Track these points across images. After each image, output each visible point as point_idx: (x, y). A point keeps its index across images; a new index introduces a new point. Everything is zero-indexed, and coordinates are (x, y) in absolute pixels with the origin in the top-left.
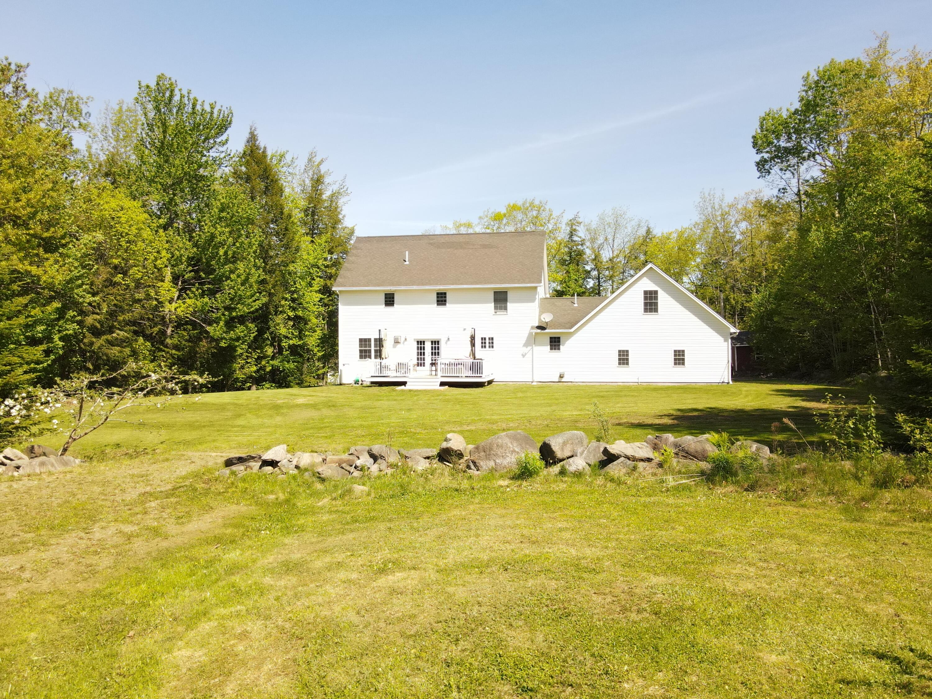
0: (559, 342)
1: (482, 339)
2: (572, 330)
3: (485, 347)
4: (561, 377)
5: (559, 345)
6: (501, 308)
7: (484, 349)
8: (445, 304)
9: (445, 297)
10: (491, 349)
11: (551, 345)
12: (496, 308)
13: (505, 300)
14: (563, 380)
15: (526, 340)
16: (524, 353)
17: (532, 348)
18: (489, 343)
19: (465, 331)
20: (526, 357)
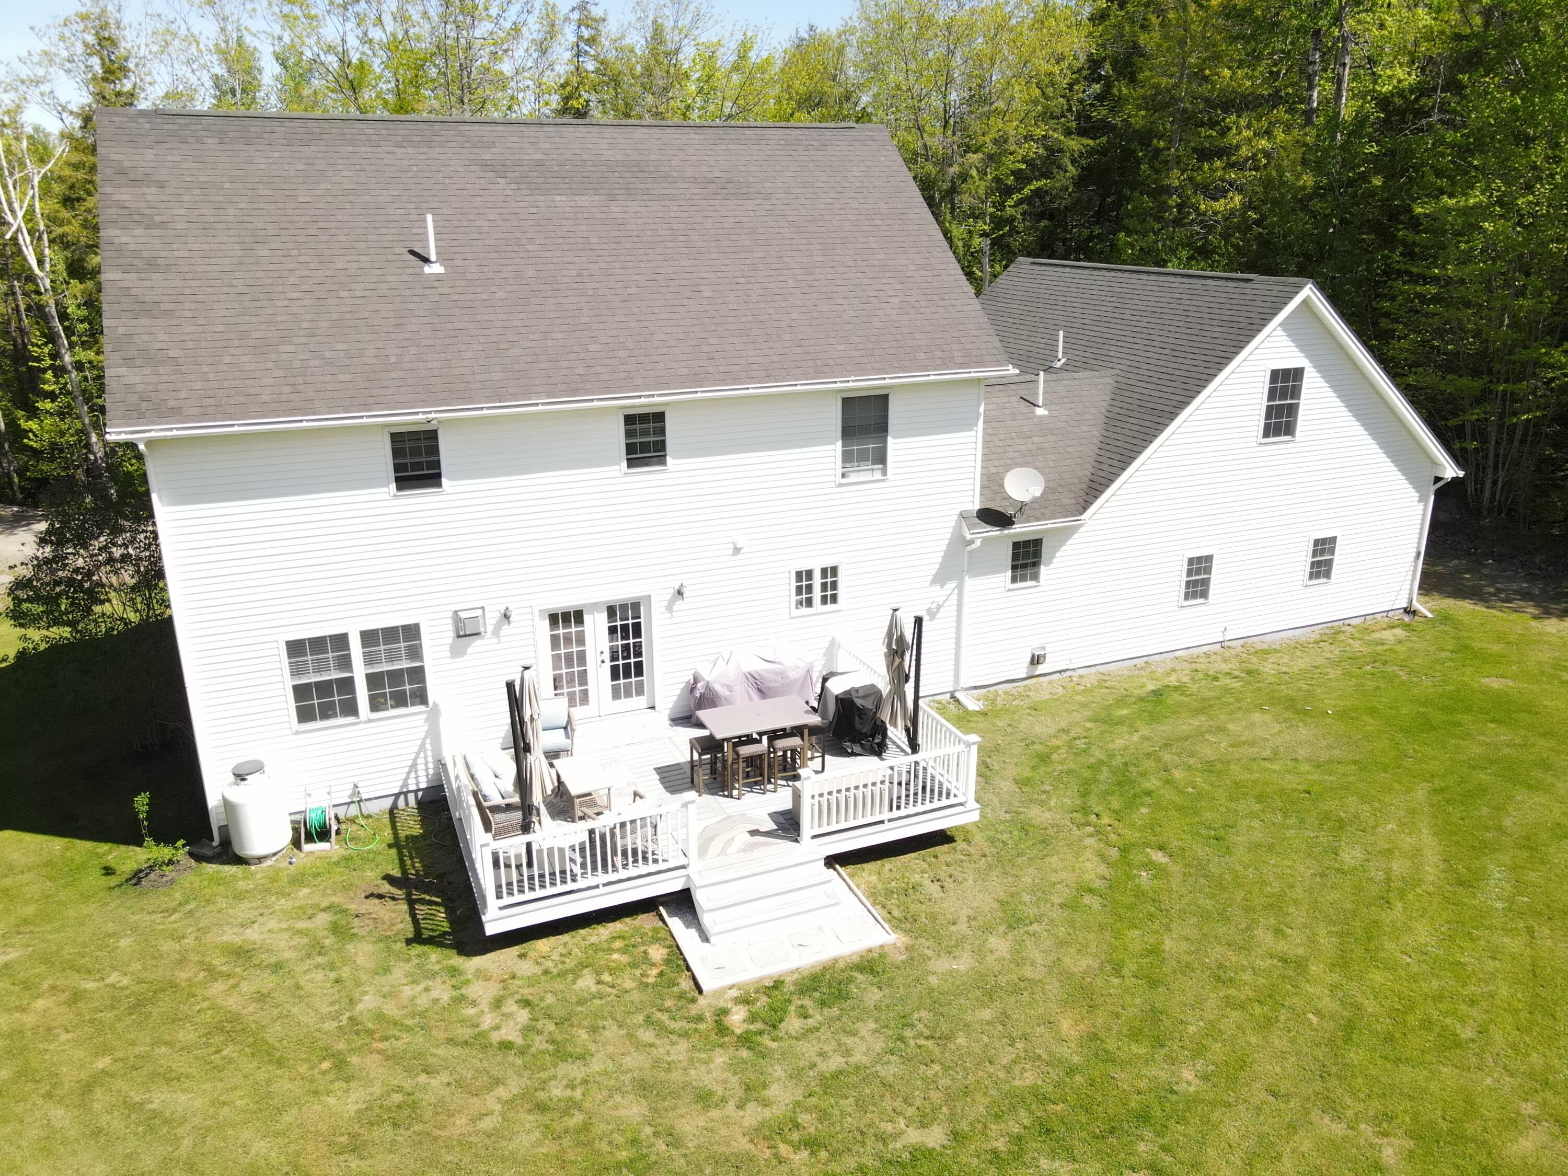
0: (1037, 554)
1: (799, 575)
2: (1087, 516)
3: (809, 602)
4: (1036, 660)
5: (1036, 564)
6: (862, 457)
7: (805, 610)
8: (661, 461)
9: (662, 431)
10: (830, 607)
11: (1013, 568)
12: (847, 457)
13: (881, 428)
15: (941, 564)
16: (934, 605)
17: (960, 587)
18: (824, 587)
19: (740, 556)
20: (938, 616)
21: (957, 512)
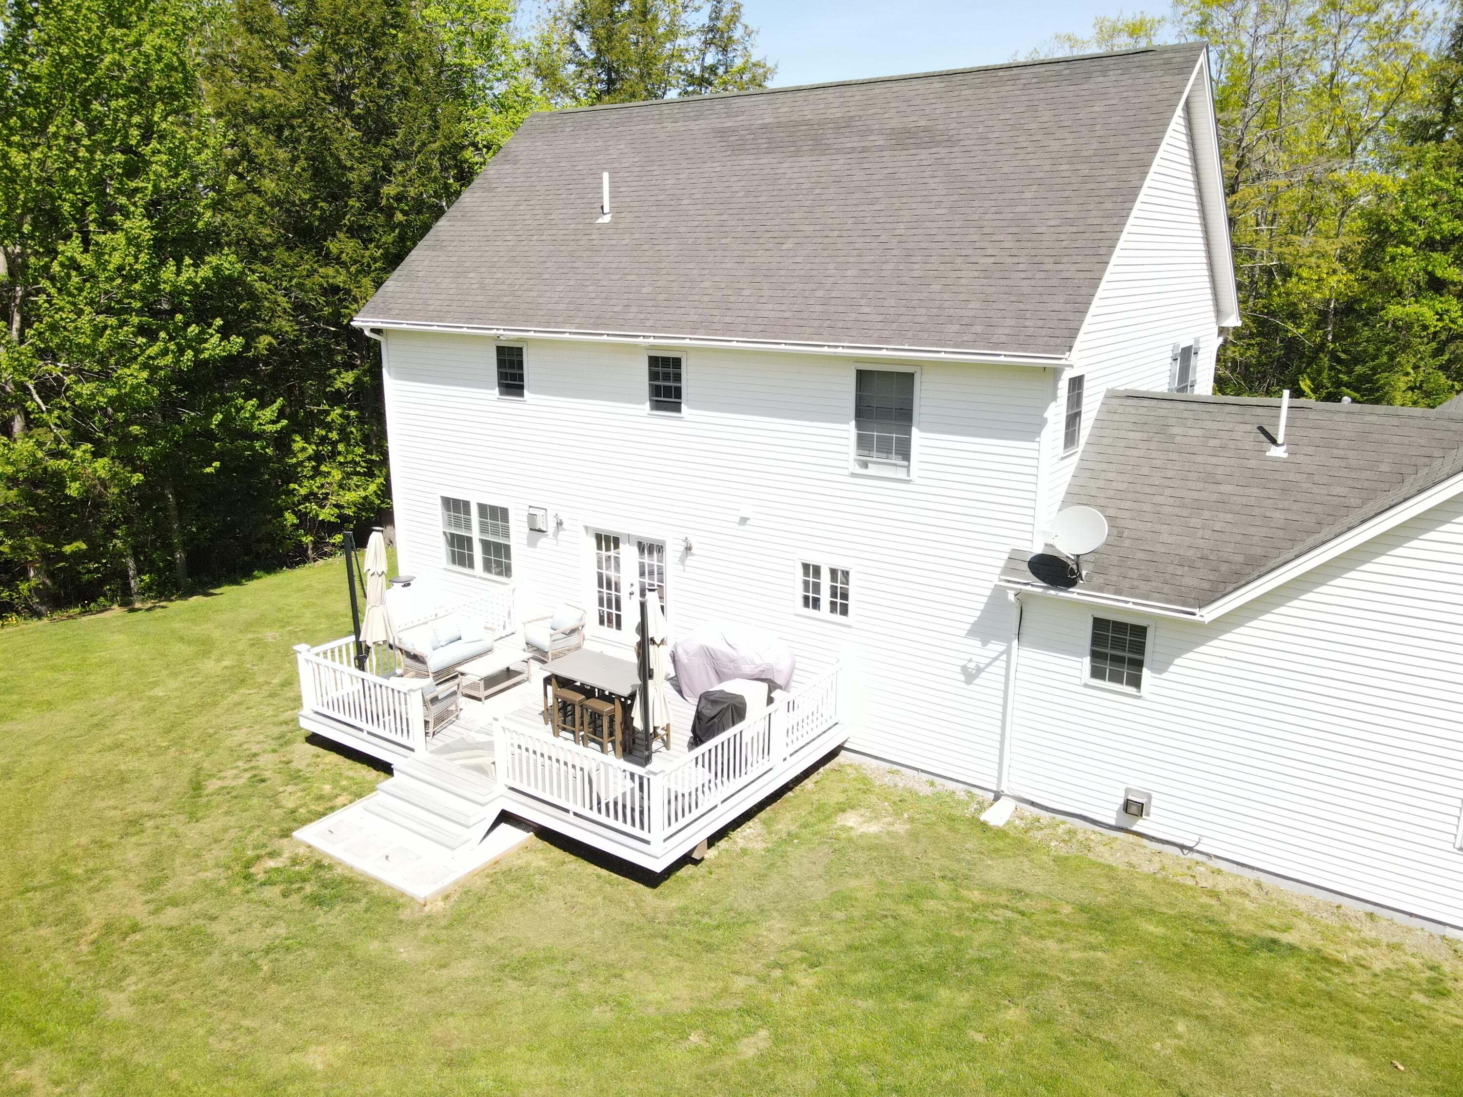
0: (1140, 647)
1: (806, 567)
2: (1208, 614)
3: (816, 604)
4: (1133, 808)
5: (1136, 665)
6: (884, 448)
7: (810, 612)
8: (677, 408)
9: (678, 377)
10: (838, 617)
11: (1095, 656)
12: (863, 442)
13: (903, 414)
14: (1140, 826)
15: (983, 611)
16: (972, 665)
17: (1008, 652)
18: (834, 591)
19: (746, 527)
20: (977, 681)
21: (1008, 549)
